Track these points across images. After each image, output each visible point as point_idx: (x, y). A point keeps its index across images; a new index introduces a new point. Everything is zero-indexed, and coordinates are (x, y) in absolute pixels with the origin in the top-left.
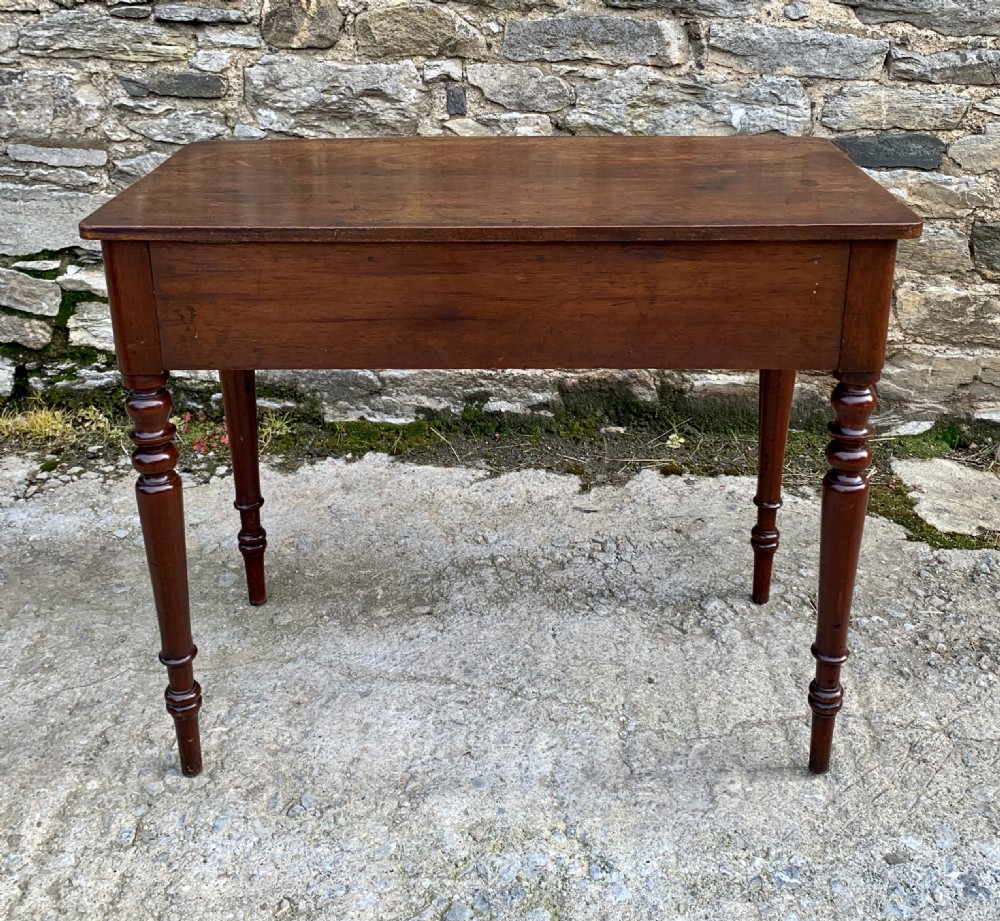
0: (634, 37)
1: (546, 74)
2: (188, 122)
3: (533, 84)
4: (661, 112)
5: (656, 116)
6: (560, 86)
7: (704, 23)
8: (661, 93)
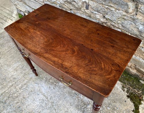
0: (122, 5)
1: (103, 7)
3: (100, 8)
4: (124, 21)
5: (123, 21)
6: (105, 10)
7: (140, 5)
8: (125, 18)
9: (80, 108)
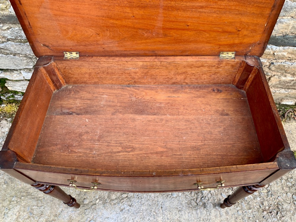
2: (18, 32)
9: (196, 204)
